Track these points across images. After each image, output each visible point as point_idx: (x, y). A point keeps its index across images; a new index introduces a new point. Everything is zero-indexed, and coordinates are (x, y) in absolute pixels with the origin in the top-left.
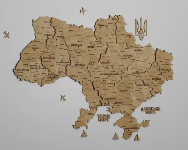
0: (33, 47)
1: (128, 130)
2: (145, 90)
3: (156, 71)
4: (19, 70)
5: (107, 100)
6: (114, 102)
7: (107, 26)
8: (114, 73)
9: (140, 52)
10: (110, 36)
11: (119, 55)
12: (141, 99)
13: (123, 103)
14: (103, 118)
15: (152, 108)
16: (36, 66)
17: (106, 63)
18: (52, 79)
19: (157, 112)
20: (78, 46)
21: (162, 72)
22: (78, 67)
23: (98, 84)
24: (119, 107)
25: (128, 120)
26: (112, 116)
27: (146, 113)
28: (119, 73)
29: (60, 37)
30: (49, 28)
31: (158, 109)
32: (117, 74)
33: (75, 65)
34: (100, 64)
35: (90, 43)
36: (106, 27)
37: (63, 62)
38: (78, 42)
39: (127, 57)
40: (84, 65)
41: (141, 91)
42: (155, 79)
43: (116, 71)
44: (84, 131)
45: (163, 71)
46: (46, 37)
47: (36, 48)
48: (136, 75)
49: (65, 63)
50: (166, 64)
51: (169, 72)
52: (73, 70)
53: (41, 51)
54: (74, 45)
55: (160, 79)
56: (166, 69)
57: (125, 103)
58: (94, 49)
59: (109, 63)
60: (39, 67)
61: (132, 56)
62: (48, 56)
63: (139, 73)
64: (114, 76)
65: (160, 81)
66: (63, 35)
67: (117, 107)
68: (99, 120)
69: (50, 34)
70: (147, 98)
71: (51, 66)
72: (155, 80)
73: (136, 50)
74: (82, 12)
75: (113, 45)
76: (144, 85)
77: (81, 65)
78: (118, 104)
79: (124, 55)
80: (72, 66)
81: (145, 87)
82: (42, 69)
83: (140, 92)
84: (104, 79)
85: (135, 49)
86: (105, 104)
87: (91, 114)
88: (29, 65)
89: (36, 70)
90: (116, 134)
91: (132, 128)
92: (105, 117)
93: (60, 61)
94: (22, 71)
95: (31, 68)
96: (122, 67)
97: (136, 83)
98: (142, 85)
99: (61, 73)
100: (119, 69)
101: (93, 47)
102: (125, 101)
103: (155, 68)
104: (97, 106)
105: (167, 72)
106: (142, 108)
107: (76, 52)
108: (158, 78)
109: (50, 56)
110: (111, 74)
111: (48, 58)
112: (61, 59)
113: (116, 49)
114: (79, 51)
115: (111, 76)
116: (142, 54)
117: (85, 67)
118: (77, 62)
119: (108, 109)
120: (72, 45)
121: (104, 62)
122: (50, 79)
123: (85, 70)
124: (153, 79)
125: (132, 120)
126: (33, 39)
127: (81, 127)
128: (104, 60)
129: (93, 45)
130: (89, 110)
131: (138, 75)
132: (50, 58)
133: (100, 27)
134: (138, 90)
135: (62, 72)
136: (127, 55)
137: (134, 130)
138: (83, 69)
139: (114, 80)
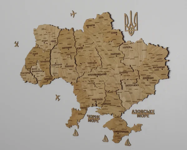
0: (34, 53)
1: (117, 133)
2: (136, 90)
3: (148, 69)
4: (24, 73)
5: (94, 101)
6: (102, 103)
7: (94, 25)
8: (102, 73)
9: (130, 49)
10: (98, 35)
11: (106, 54)
12: (132, 101)
13: (111, 105)
14: (93, 119)
15: (145, 112)
16: (36, 69)
17: (93, 63)
18: (48, 81)
19: (150, 115)
20: (69, 48)
21: (154, 69)
22: (68, 68)
23: (86, 85)
24: (107, 108)
25: (117, 123)
26: (101, 117)
27: (138, 116)
28: (107, 73)
29: (53, 41)
30: (46, 34)
31: (151, 112)
32: (104, 74)
33: (66, 66)
34: (88, 65)
35: (79, 44)
36: (93, 27)
37: (57, 65)
38: (68, 44)
39: (115, 56)
40: (73, 66)
41: (131, 91)
42: (146, 78)
43: (103, 70)
44: (75, 130)
45: (156, 69)
46: (43, 42)
47: (36, 54)
48: (124, 74)
49: (59, 65)
50: (158, 60)
51: (162, 69)
52: (63, 72)
53: (39, 56)
54: (65, 48)
55: (153, 78)
56: (159, 66)
57: (113, 105)
58: (83, 50)
59: (96, 63)
60: (38, 70)
61: (120, 54)
62: (44, 60)
63: (127, 72)
64: (101, 76)
65: (153, 80)
66: (55, 40)
67: (105, 108)
68: (89, 121)
69: (46, 39)
70: (138, 100)
71: (46, 68)
72: (146, 80)
73: (125, 48)
74: (73, 15)
75: (100, 44)
76: (134, 85)
77: (70, 66)
78: (106, 105)
79: (112, 54)
80: (63, 68)
81: (136, 87)
82: (41, 71)
83: (130, 93)
84: (92, 80)
85: (124, 46)
86: (93, 105)
87: (81, 114)
88: (31, 69)
89: (36, 73)
90: (105, 136)
91: (121, 131)
92: (94, 118)
93: (54, 64)
94: (26, 74)
95: (32, 71)
96: (109, 67)
97: (125, 83)
98: (132, 85)
99: (55, 75)
100: (106, 69)
101: (82, 48)
102: (112, 102)
103: (146, 66)
104: (87, 107)
105: (160, 69)
106: (133, 111)
107: (67, 55)
108: (150, 77)
109: (45, 60)
110: (99, 74)
111: (44, 62)
112: (55, 62)
113: (103, 48)
114: (69, 53)
115: (98, 76)
116: (132, 51)
117: (74, 69)
118: (67, 64)
119: (97, 110)
120: (63, 48)
121: (91, 63)
122: (46, 81)
123: (74, 71)
124: (144, 78)
125: (122, 123)
126: (34, 45)
127: (73, 126)
128: (91, 60)
129: (82, 46)
130: (80, 110)
131: (126, 74)
132: (45, 62)
133: (88, 28)
134: (128, 90)
135: (56, 73)
136: (114, 54)
137: (123, 133)
138: (72, 71)
139: (101, 80)
